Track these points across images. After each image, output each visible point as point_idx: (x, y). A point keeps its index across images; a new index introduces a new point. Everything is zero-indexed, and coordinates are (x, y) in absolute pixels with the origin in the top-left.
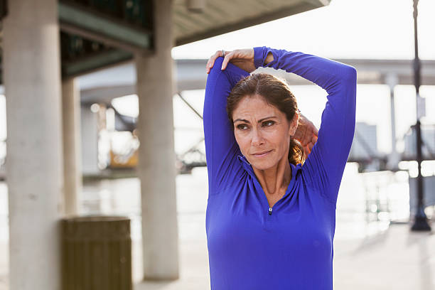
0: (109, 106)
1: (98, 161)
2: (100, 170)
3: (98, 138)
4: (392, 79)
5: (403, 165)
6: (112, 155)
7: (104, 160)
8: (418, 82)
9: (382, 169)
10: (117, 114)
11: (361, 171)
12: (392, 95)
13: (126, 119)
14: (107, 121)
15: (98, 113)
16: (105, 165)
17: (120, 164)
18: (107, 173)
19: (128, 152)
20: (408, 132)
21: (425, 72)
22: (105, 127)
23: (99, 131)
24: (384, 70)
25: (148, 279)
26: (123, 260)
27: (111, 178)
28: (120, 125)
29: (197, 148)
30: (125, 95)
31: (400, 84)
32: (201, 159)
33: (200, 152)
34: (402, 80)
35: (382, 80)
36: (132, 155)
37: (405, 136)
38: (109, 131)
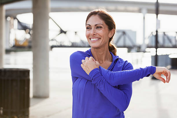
0: (15, 18)
1: (9, 43)
2: (10, 47)
3: (10, 32)
4: (144, 11)
5: (148, 50)
6: (16, 40)
7: (12, 43)
8: (157, 12)
9: (138, 51)
10: (19, 22)
11: (129, 51)
12: (144, 18)
13: (23, 24)
14: (14, 25)
15: (10, 21)
16: (13, 45)
17: (19, 45)
18: (13, 49)
19: (23, 39)
20: (150, 35)
21: (161, 8)
22: (13, 28)
23: (10, 29)
24: (141, 6)
25: (35, 97)
26: (26, 88)
27: (15, 51)
28: (20, 27)
29: (55, 39)
30: (25, 13)
31: (148, 13)
32: (57, 44)
33: (56, 41)
34: (149, 11)
35: (140, 11)
36: (25, 41)
37: (149, 37)
38: (15, 29)
